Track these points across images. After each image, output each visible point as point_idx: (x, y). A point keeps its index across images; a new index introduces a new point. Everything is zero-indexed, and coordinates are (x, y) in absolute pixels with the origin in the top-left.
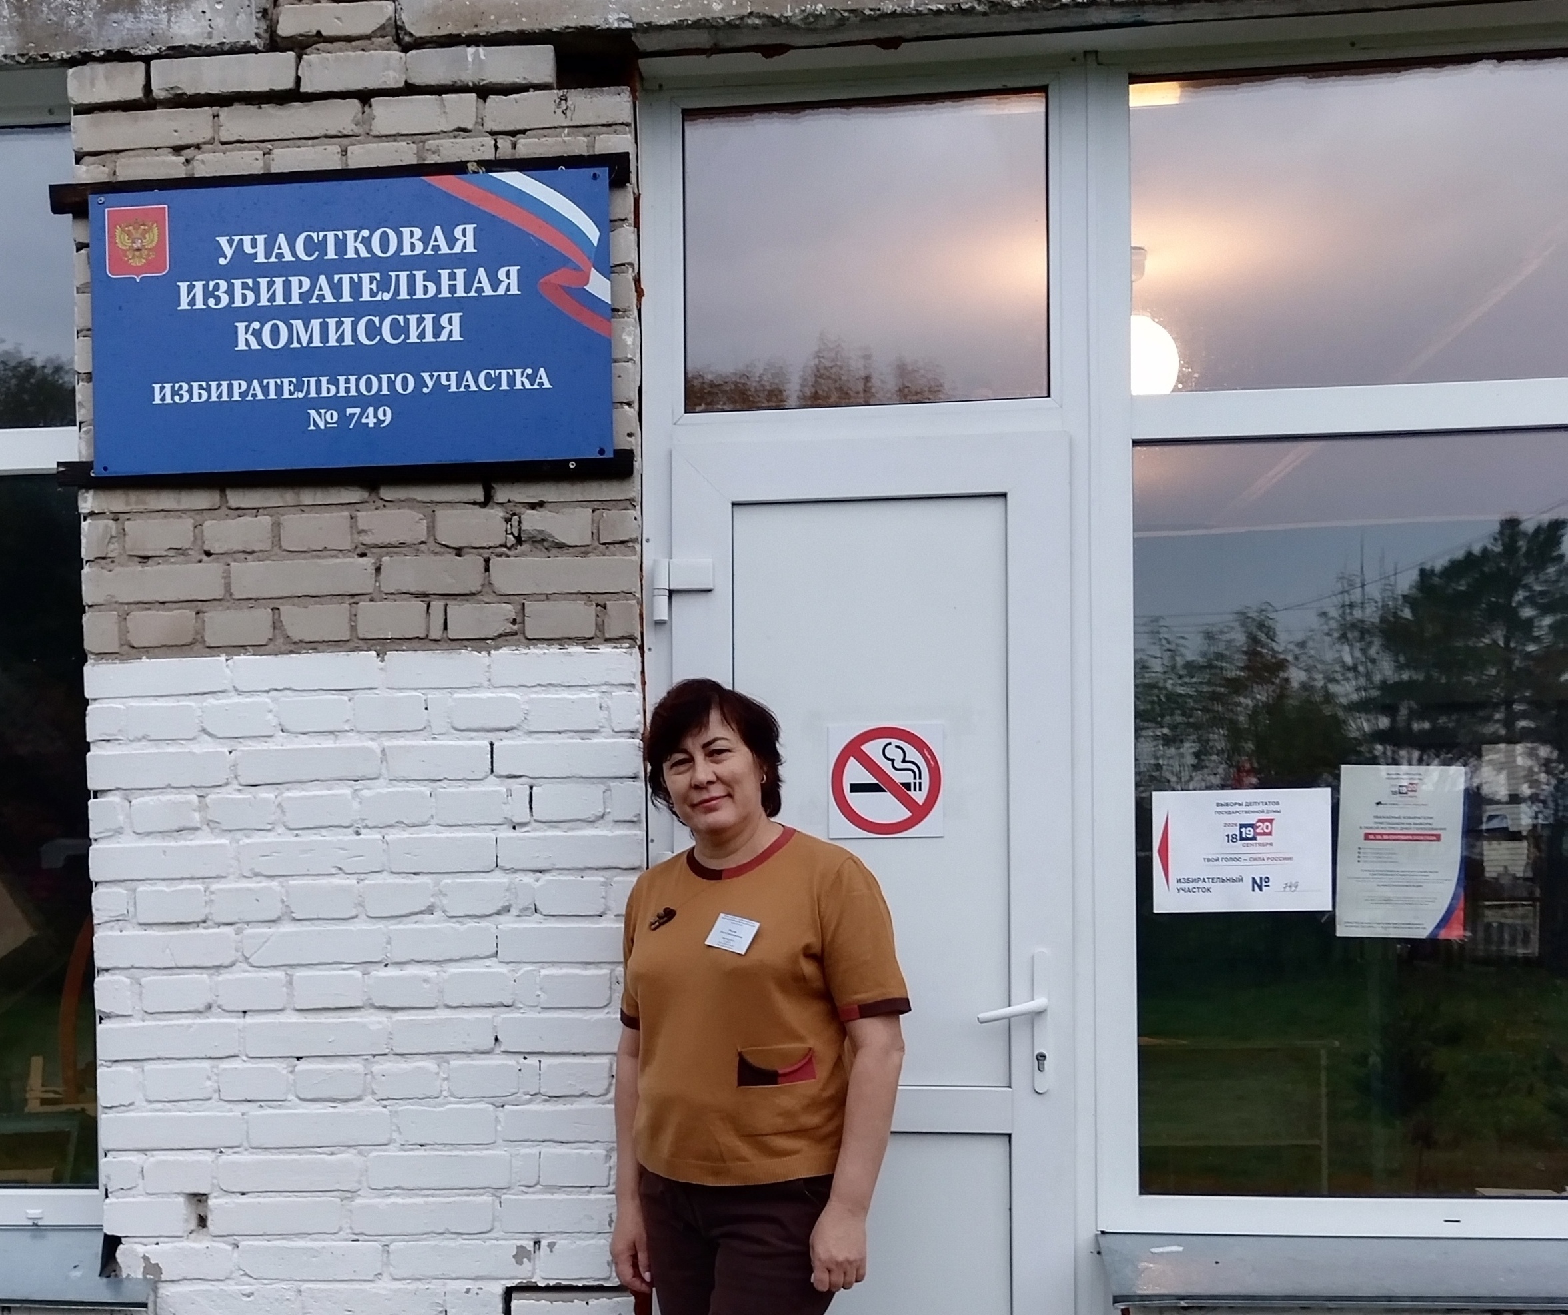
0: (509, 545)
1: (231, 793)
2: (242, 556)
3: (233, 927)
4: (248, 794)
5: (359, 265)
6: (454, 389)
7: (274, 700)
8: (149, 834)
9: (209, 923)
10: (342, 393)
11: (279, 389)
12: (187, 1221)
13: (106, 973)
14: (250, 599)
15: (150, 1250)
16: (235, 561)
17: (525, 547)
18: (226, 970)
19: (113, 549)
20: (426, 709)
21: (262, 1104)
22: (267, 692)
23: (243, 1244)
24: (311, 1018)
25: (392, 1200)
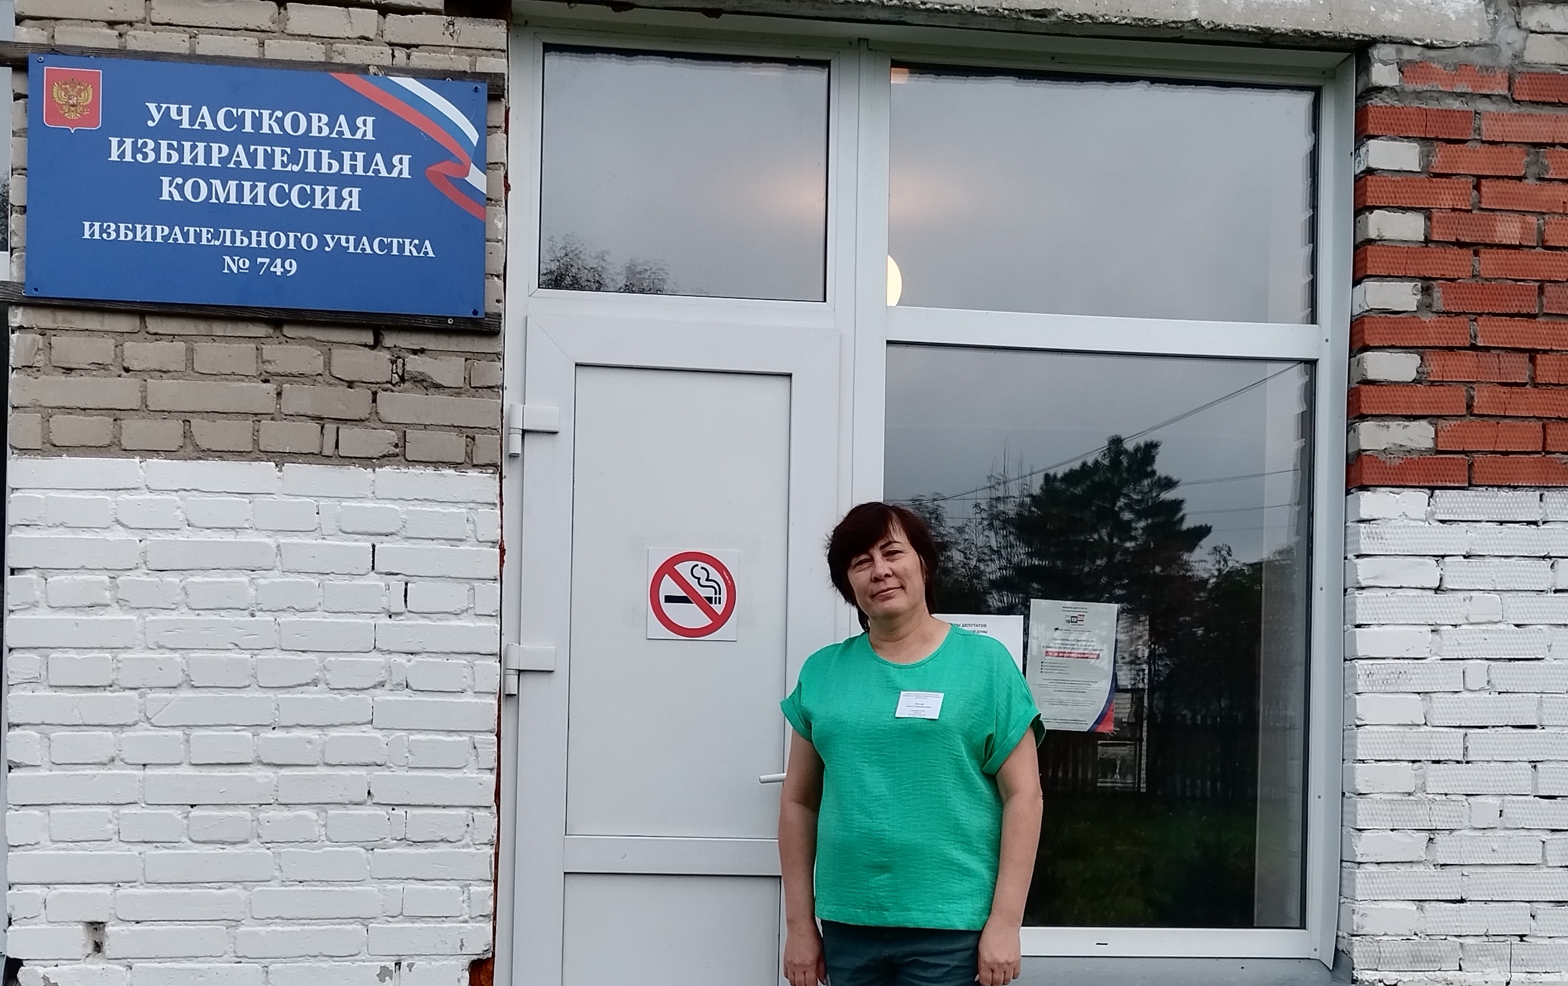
0: (394, 382)
1: (140, 576)
2: (159, 374)
3: (137, 691)
4: (155, 578)
5: (271, 140)
6: (351, 250)
7: (182, 499)
8: (63, 608)
9: (115, 687)
10: (254, 244)
11: (198, 236)
12: (85, 945)
13: (17, 728)
14: (164, 411)
15: (50, 971)
16: (152, 378)
17: (407, 385)
18: (130, 728)
19: (40, 360)
20: (318, 513)
21: (158, 845)
22: (177, 491)
23: (138, 965)
24: (205, 772)
25: (273, 928)
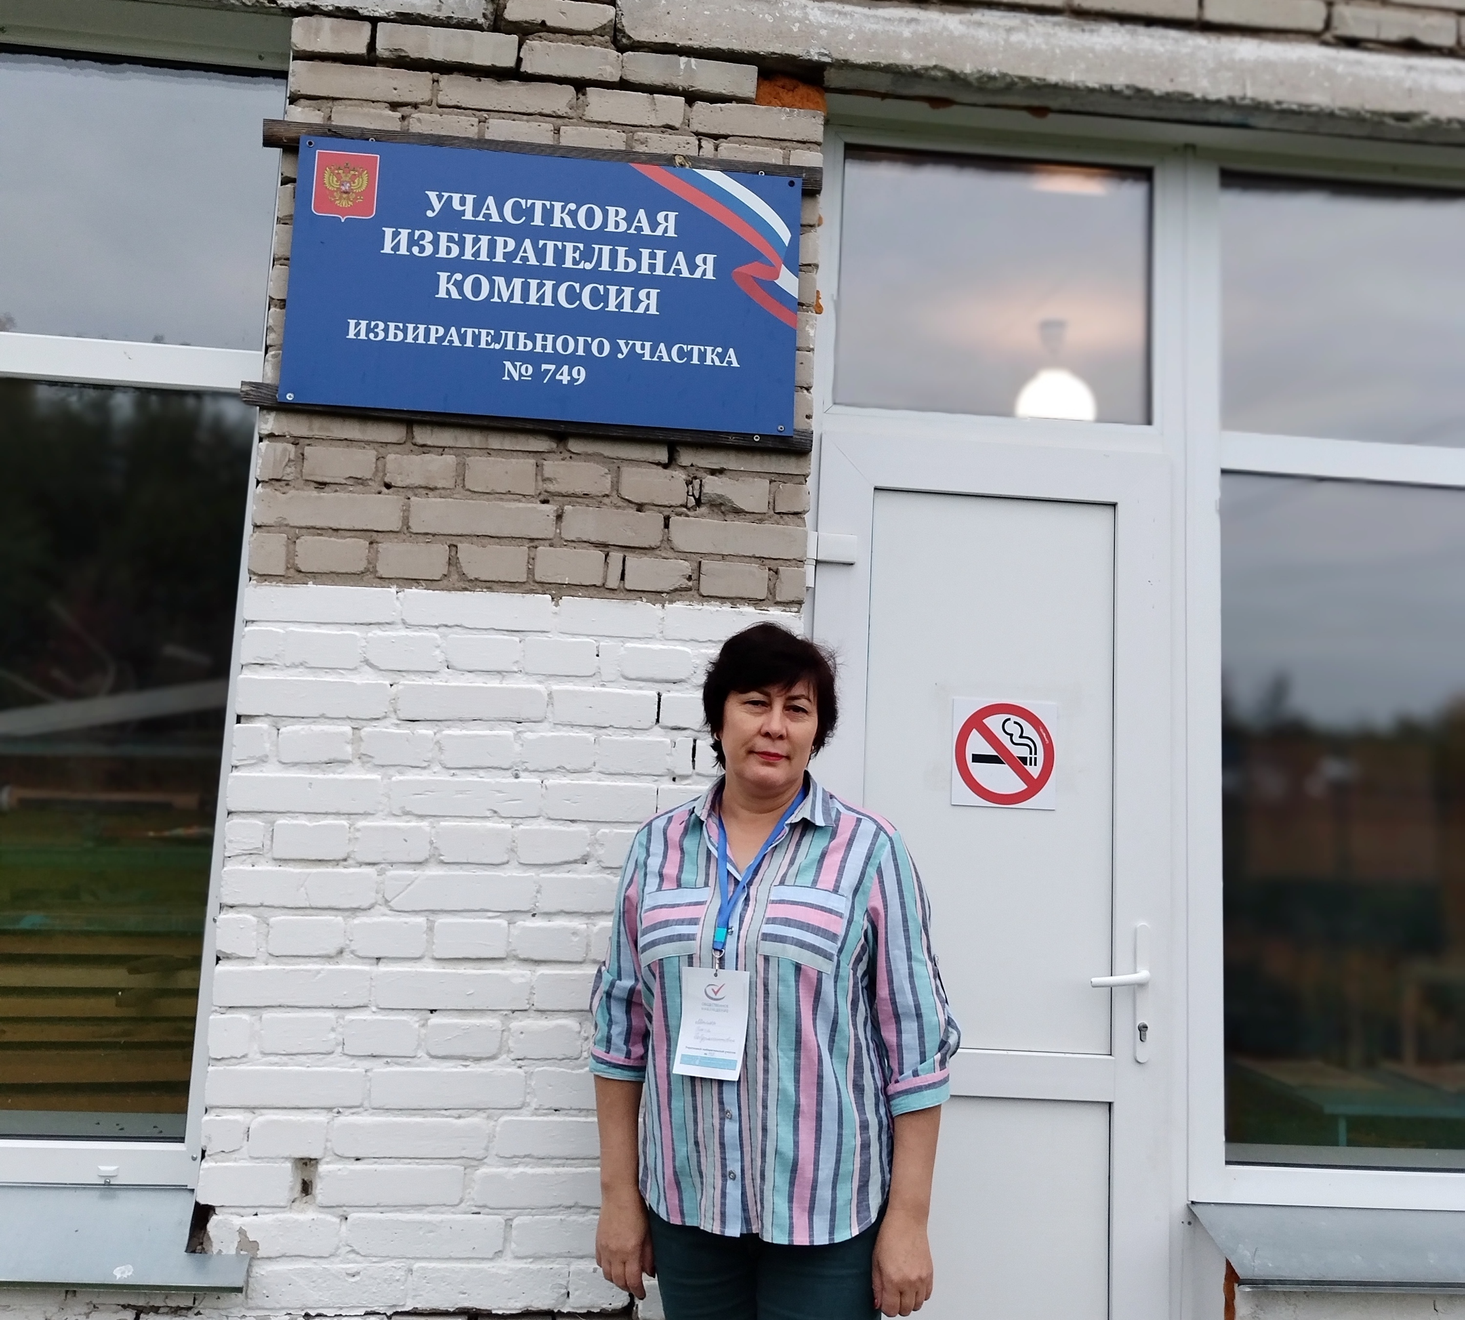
0: (689, 505)
1: (388, 728)
2: (424, 492)
3: (376, 867)
4: (405, 730)
5: (563, 234)
6: (647, 357)
7: (444, 636)
8: (295, 764)
9: (350, 861)
10: (539, 349)
11: (476, 339)
12: (292, 1189)
13: (229, 910)
14: (427, 534)
15: (247, 1221)
16: (416, 495)
17: (703, 510)
18: (365, 913)
19: (290, 473)
20: (598, 655)
21: (389, 1060)
22: (437, 627)
23: (353, 1216)
24: (450, 970)
25: (520, 1169)
